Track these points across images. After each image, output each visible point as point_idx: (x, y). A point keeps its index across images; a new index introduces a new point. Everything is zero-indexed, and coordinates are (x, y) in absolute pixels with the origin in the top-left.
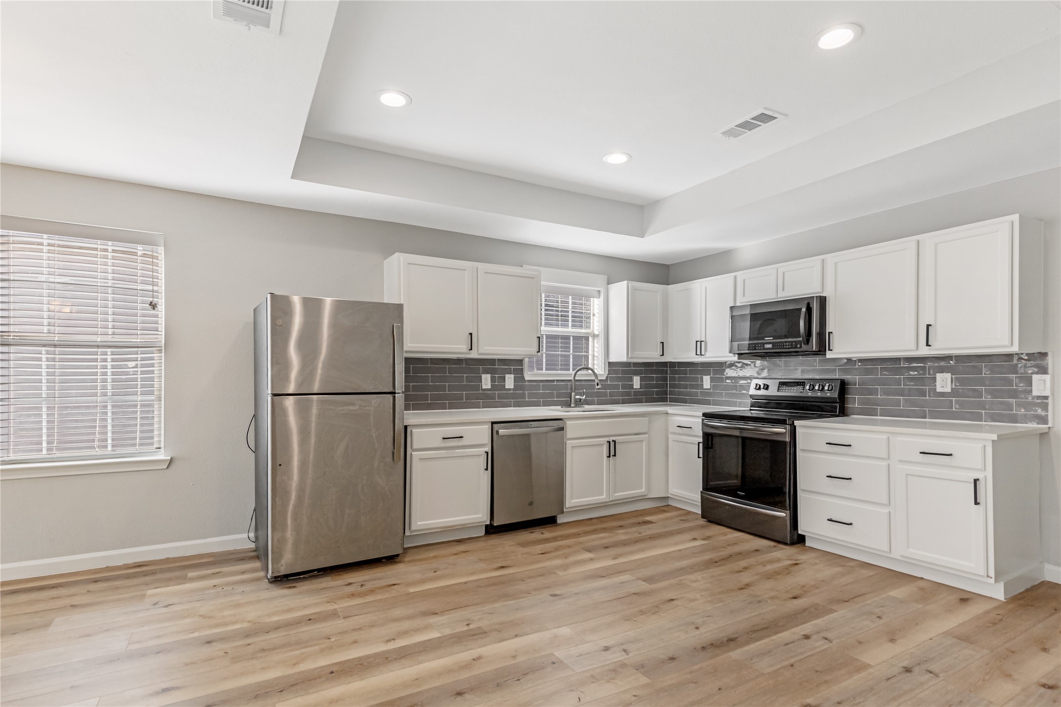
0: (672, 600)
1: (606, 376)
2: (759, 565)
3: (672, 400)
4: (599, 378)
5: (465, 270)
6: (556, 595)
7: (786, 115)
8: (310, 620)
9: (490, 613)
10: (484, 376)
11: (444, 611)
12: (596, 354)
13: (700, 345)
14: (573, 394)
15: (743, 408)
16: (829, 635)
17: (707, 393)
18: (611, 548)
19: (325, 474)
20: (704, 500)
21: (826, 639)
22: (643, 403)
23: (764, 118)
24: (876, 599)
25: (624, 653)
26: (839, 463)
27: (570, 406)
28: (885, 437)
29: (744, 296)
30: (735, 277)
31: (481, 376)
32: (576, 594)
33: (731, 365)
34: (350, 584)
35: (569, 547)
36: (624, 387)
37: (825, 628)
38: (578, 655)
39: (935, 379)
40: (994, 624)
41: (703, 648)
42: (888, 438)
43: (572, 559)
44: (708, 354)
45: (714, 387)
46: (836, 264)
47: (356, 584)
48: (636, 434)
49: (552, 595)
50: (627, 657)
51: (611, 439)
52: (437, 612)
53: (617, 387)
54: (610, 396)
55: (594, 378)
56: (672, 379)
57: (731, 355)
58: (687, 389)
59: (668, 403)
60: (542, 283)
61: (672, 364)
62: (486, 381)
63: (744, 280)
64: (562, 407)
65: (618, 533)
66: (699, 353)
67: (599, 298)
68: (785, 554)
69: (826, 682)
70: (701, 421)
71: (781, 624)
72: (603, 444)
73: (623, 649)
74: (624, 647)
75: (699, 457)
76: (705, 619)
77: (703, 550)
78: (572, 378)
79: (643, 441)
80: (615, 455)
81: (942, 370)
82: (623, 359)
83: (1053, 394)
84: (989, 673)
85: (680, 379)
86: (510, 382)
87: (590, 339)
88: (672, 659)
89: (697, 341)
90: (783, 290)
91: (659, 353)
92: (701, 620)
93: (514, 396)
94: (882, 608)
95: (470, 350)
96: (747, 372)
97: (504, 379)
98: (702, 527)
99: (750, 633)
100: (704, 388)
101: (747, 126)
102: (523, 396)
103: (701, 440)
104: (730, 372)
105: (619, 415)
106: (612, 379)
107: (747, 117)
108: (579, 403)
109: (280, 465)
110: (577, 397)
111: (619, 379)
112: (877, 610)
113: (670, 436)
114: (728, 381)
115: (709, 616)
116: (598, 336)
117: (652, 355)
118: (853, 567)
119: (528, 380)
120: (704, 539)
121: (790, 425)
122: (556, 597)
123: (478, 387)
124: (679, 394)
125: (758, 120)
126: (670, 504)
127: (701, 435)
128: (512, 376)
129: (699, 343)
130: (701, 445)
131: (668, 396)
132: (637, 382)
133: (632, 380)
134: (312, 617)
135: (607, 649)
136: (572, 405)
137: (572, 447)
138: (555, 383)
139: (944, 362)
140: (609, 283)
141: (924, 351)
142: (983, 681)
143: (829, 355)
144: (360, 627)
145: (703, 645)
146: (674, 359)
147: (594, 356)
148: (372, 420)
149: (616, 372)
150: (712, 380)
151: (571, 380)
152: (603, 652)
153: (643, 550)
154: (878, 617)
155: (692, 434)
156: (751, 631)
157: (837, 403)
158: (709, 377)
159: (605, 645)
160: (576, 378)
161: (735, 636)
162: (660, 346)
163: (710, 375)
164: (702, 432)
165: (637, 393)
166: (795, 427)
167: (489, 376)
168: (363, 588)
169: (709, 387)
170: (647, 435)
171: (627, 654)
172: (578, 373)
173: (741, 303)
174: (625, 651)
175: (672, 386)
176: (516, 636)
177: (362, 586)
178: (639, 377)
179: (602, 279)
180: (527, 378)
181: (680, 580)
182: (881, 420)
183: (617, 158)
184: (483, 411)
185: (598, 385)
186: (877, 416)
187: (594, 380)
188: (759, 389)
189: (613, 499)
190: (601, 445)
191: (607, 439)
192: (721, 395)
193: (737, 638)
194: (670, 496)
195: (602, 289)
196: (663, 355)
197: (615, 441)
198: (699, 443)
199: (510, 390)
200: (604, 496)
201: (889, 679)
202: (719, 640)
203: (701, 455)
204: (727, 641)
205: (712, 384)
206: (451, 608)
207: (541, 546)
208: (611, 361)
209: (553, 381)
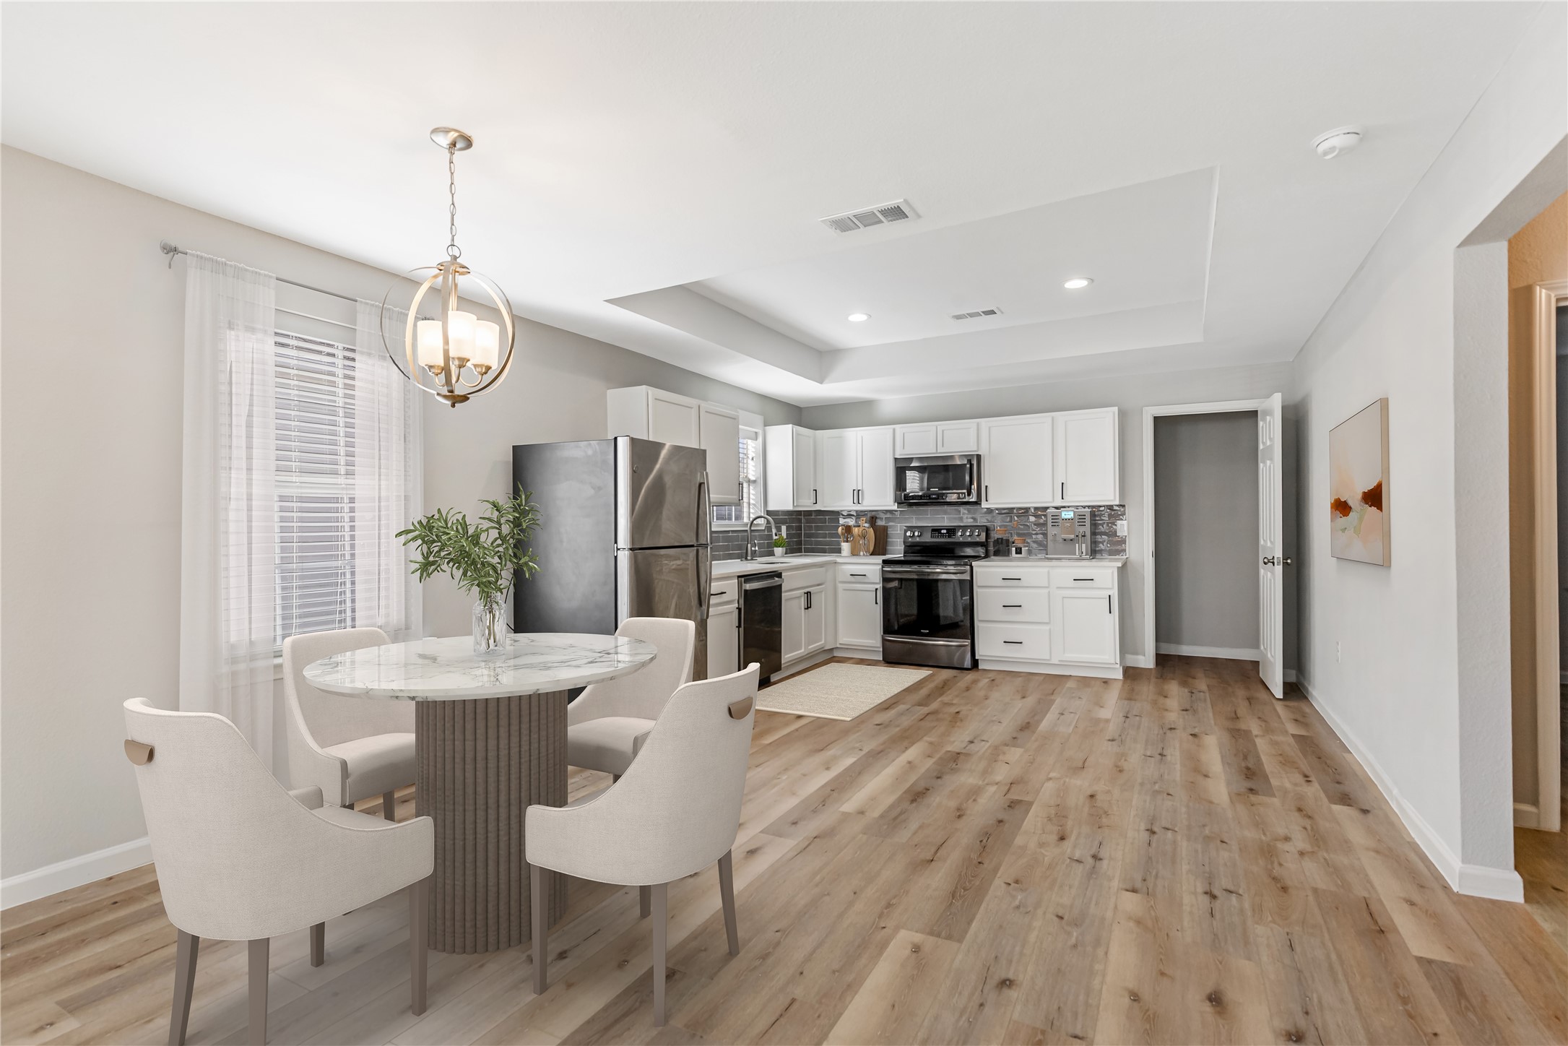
3: (808, 551)
7: (1002, 312)
12: (752, 501)
14: (749, 545)
20: (885, 644)
26: (1013, 595)
27: (746, 558)
28: (1046, 570)
29: (903, 448)
30: (894, 430)
42: (1049, 571)
44: (867, 503)
46: (989, 428)
48: (814, 585)
51: (808, 590)
56: (807, 528)
57: (894, 503)
58: (826, 538)
63: (902, 434)
66: (854, 501)
67: (756, 440)
70: (880, 568)
72: (801, 596)
75: (876, 603)
78: (748, 528)
79: (823, 591)
80: (810, 607)
83: (1129, 533)
85: (818, 528)
87: (745, 485)
89: (855, 489)
91: (811, 501)
103: (879, 586)
105: (811, 565)
110: (753, 549)
113: (840, 586)
116: (754, 482)
117: (807, 504)
121: (970, 565)
124: (817, 543)
126: (835, 655)
127: (881, 581)
129: (856, 492)
130: (880, 591)
131: (803, 546)
132: (784, 531)
133: (781, 530)
136: (749, 558)
137: (785, 600)
138: (730, 534)
140: (765, 425)
141: (1058, 503)
143: (984, 505)
146: (821, 507)
147: (749, 504)
149: (771, 521)
151: (747, 531)
155: (866, 581)
160: (752, 529)
162: (814, 495)
164: (881, 578)
166: (972, 567)
170: (825, 586)
172: (754, 523)
173: (901, 455)
175: (807, 536)
178: (787, 526)
179: (759, 419)
183: (858, 317)
185: (776, 535)
188: (913, 536)
189: (807, 652)
190: (799, 597)
191: (804, 591)
194: (838, 646)
195: (760, 432)
196: (814, 503)
197: (810, 593)
198: (876, 589)
200: (803, 650)
203: (880, 602)
208: (769, 509)
209: (728, 532)
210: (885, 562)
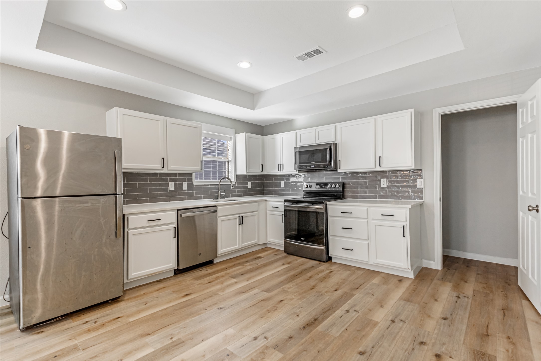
0: (282, 301)
1: (235, 182)
2: (316, 274)
3: (266, 194)
4: (233, 183)
5: (159, 121)
6: (221, 308)
7: (326, 52)
8: (56, 356)
9: (184, 328)
10: (170, 183)
11: (154, 332)
12: (230, 170)
13: (280, 166)
14: (219, 192)
15: (300, 196)
16: (357, 308)
17: (282, 190)
18: (245, 275)
19: (66, 250)
20: (285, 243)
21: (356, 311)
22: (253, 195)
23: (317, 52)
24: (368, 285)
25: (265, 339)
26: (347, 221)
27: (218, 198)
29: (301, 142)
30: (296, 133)
31: (169, 183)
32: (232, 305)
33: (294, 176)
34: (87, 322)
35: (223, 277)
36: (244, 187)
37: (354, 305)
38: (241, 346)
39: (380, 181)
40: (415, 290)
41: (304, 327)
42: (367, 209)
43: (226, 284)
44: (284, 171)
45: (286, 187)
46: (341, 128)
47: (91, 322)
48: (252, 212)
49: (219, 309)
50: (267, 341)
51: (240, 215)
52: (150, 333)
53: (240, 188)
54: (237, 193)
55: (230, 183)
56: (266, 183)
57: (295, 171)
58: (273, 188)
59: (264, 195)
60: (203, 131)
61: (266, 176)
62: (172, 186)
63: (300, 134)
64: (213, 199)
65: (247, 266)
66: (280, 170)
67: (231, 141)
68: (324, 266)
69: (363, 336)
70: (283, 204)
71: (334, 306)
72: (237, 218)
73: (264, 337)
74: (264, 335)
75: (282, 222)
76: (300, 310)
77: (289, 270)
78: (218, 183)
79: (255, 215)
80: (242, 224)
81: (383, 177)
82: (244, 173)
83: (424, 187)
84: (422, 316)
85: (270, 183)
86: (185, 186)
87: (227, 162)
88: (291, 338)
89: (279, 164)
90: (318, 140)
91: (260, 170)
92: (298, 311)
93: (188, 194)
94: (372, 290)
95: (163, 168)
96: (301, 179)
97: (182, 185)
98: (285, 257)
99: (323, 314)
100: (281, 187)
101: (309, 55)
102: (192, 194)
103: (283, 213)
104: (292, 179)
105: (244, 202)
106: (238, 184)
107: (310, 50)
108: (222, 197)
109: (29, 248)
110: (222, 193)
111: (241, 184)
112: (370, 291)
113: (268, 212)
114: (292, 184)
115: (301, 308)
116: (231, 161)
117: (257, 171)
118: (354, 270)
119: (195, 185)
120: (288, 264)
121: (325, 204)
122: (221, 310)
123: (167, 189)
124: (270, 190)
125: (314, 53)
126: (268, 246)
127: (284, 211)
128: (186, 183)
129: (280, 165)
130: (283, 216)
131: (264, 192)
132: (250, 185)
133: (247, 184)
134: (57, 354)
135: (256, 338)
136: (219, 198)
137: (221, 221)
138: (210, 186)
139: (384, 173)
140: (236, 133)
141: (378, 169)
142: (422, 321)
143: (339, 170)
144: (95, 355)
145: (304, 326)
146: (268, 173)
147: (228, 171)
148: (101, 212)
149: (240, 180)
150: (285, 183)
151: (218, 184)
152: (254, 341)
153: (261, 273)
154: (372, 295)
155: (279, 210)
156: (323, 313)
157: (341, 193)
158: (283, 182)
159: (254, 336)
160: (221, 184)
161: (317, 317)
162: (261, 167)
163: (284, 181)
164: (284, 209)
165: (250, 190)
166: (327, 205)
167: (173, 183)
168: (97, 324)
169: (284, 187)
170: (257, 212)
171: (267, 340)
172: (221, 181)
173: (299, 145)
174: (265, 338)
175: (266, 187)
176: (203, 340)
177: (95, 322)
178: (251, 182)
179: (233, 131)
180: (194, 184)
181: (283, 288)
182: (359, 200)
183: (245, 65)
184: (170, 203)
185: (232, 187)
186: (358, 198)
187: (230, 184)
188: (308, 187)
189: (242, 247)
191: (239, 215)
192: (289, 190)
193: (318, 318)
194: (268, 242)
195: (233, 137)
196: (263, 171)
197: (242, 216)
198: (282, 215)
199: (185, 190)
200: (238, 246)
201: (388, 328)
202: (310, 321)
203: (284, 221)
204: (314, 321)
205: (285, 185)
206: (159, 328)
207: (208, 278)
208: (238, 174)
209: (209, 185)
210: (286, 201)
